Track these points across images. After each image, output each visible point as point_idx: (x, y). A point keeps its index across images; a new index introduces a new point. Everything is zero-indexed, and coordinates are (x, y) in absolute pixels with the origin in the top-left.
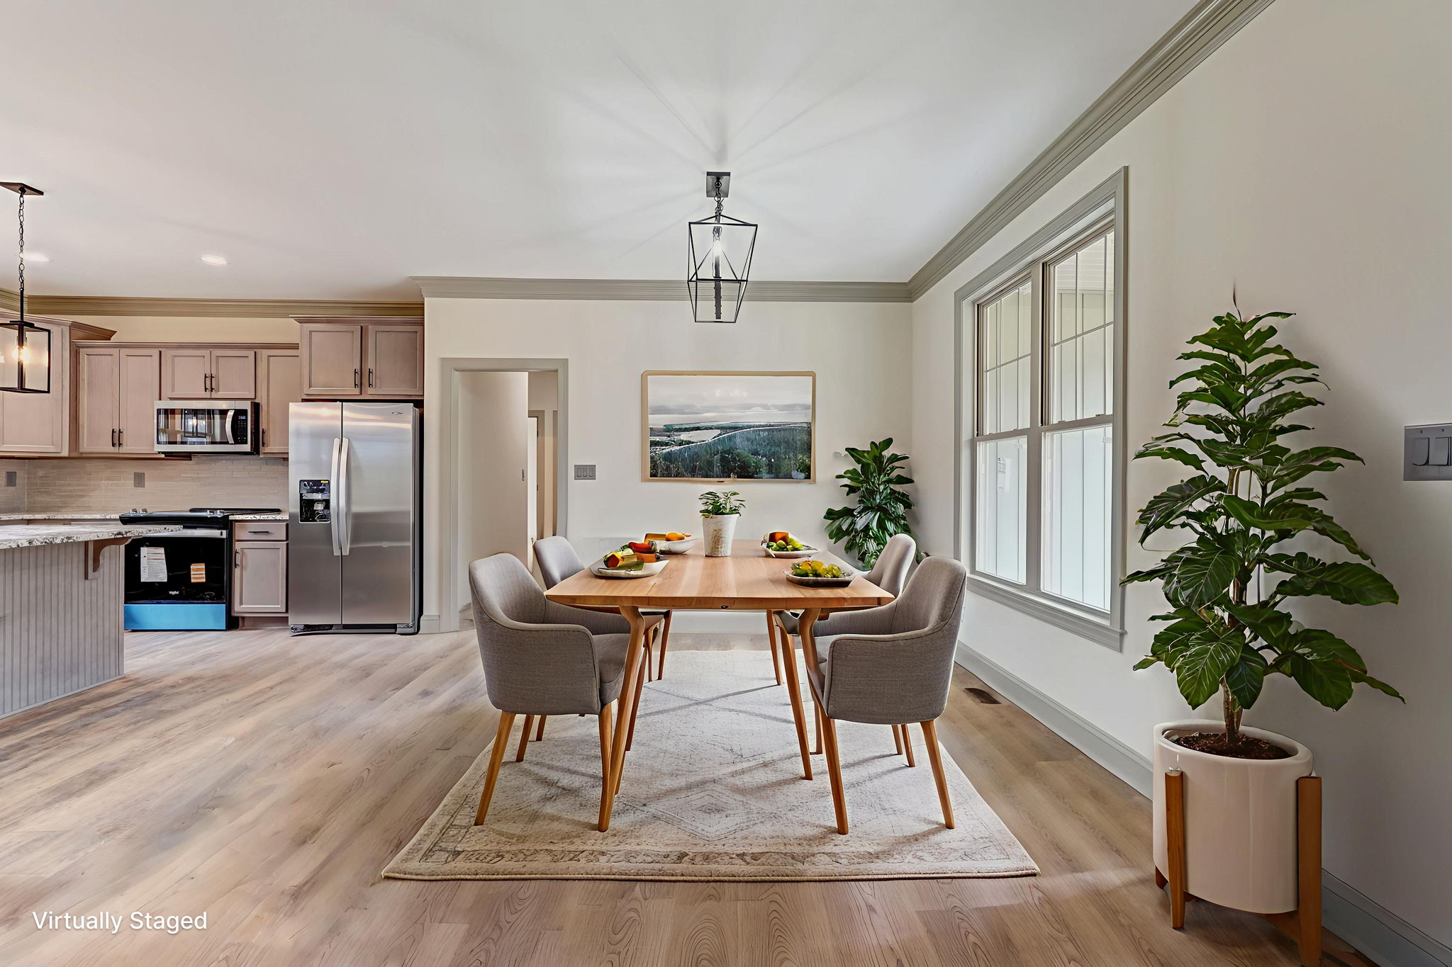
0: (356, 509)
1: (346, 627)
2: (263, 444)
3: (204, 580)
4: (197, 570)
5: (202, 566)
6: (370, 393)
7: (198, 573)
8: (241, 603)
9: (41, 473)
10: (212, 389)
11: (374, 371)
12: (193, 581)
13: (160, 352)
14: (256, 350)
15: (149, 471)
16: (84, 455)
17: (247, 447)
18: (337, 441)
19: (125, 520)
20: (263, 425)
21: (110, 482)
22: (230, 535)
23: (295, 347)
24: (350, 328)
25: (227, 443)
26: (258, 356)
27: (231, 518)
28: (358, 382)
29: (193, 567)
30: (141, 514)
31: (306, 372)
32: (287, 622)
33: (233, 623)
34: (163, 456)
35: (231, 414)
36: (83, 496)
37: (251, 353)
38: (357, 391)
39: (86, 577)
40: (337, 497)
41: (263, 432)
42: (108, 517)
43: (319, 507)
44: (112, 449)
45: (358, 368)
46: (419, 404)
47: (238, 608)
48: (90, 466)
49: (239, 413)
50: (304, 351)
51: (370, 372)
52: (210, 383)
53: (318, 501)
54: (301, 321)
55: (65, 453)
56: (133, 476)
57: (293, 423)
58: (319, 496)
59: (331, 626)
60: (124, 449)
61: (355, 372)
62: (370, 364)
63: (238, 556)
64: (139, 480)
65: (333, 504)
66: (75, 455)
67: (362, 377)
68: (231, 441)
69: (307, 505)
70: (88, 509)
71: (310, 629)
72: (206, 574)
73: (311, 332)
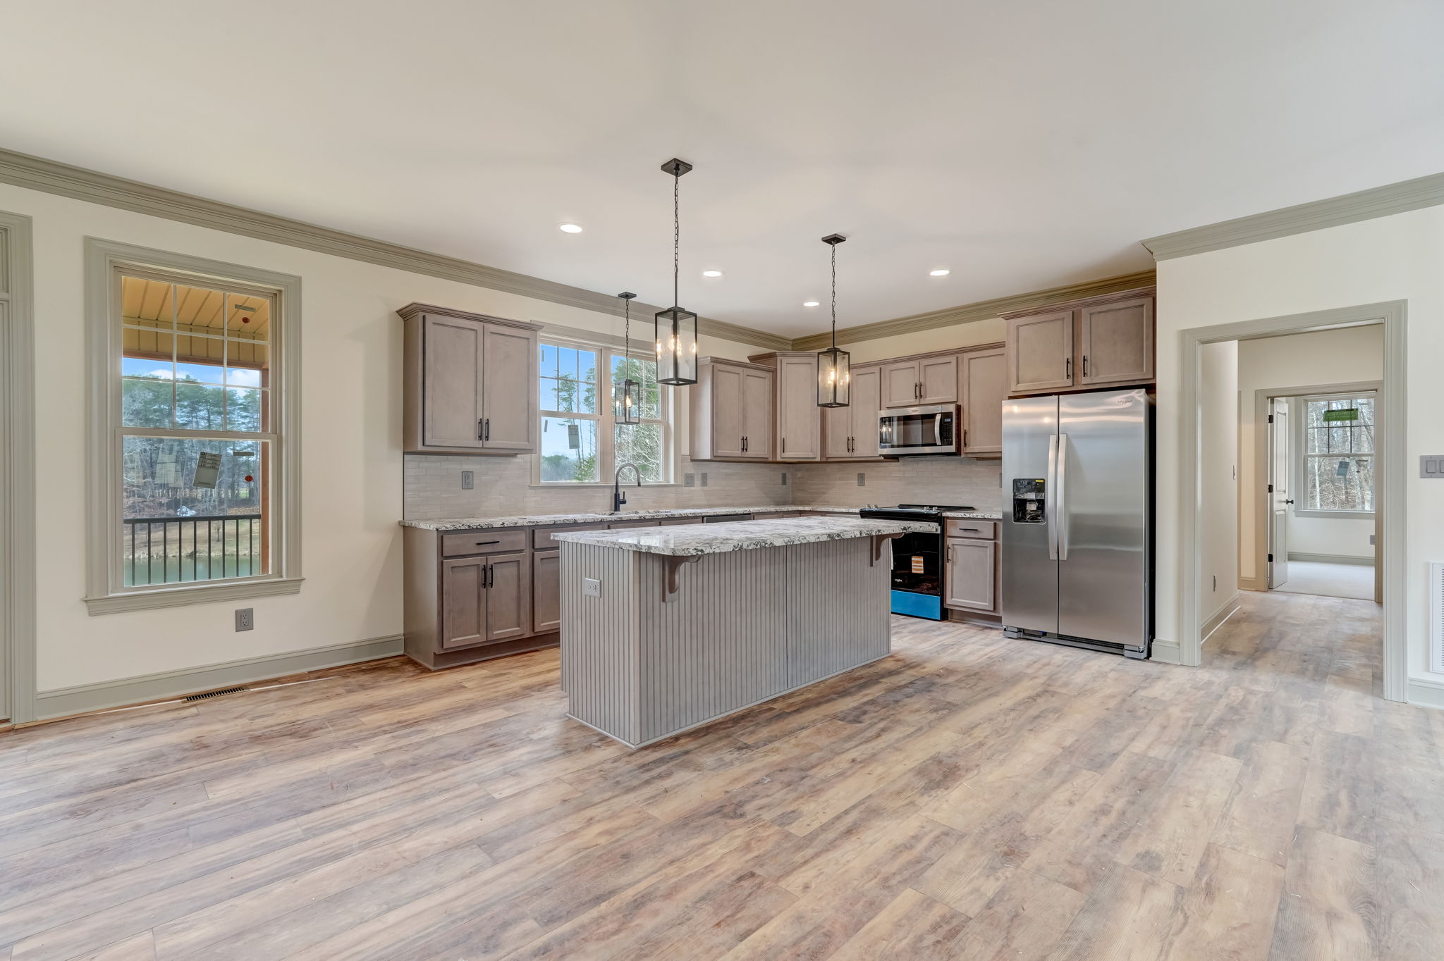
0: (1075, 509)
1: (1060, 637)
2: (965, 444)
3: (922, 572)
4: (917, 562)
5: (921, 559)
6: (1084, 382)
7: (918, 565)
8: (952, 597)
9: (799, 475)
10: (921, 396)
11: (1089, 360)
12: (913, 571)
13: (880, 369)
14: (957, 355)
15: (869, 471)
16: (829, 460)
17: (952, 449)
18: (1053, 439)
19: (865, 514)
20: (964, 427)
21: (842, 482)
22: (943, 530)
23: (1001, 345)
24: (1062, 315)
25: (935, 445)
26: (960, 360)
27: (944, 514)
28: (1070, 373)
29: (914, 559)
30: (874, 509)
31: (1013, 369)
32: (1001, 621)
33: (945, 615)
34: (882, 458)
35: (938, 417)
36: (824, 493)
37: (953, 359)
38: (1069, 382)
39: (872, 565)
40: (1055, 497)
41: (965, 433)
42: (850, 511)
43: (1032, 507)
44: (846, 454)
45: (1070, 357)
46: (1151, 389)
47: (950, 601)
48: (829, 468)
49: (946, 415)
50: (1011, 349)
51: (1084, 360)
52: (919, 390)
53: (1031, 501)
54: (1007, 318)
55: (818, 459)
56: (857, 477)
57: (1006, 423)
58: (1032, 496)
59: (1045, 634)
60: (856, 454)
61: (1068, 362)
62: (1085, 350)
63: (950, 551)
64: (861, 477)
65: (1049, 503)
66: (824, 460)
67: (1075, 366)
68: (939, 442)
69: (1020, 505)
70: (827, 503)
71: (1025, 635)
72: (924, 566)
73: (1018, 327)
